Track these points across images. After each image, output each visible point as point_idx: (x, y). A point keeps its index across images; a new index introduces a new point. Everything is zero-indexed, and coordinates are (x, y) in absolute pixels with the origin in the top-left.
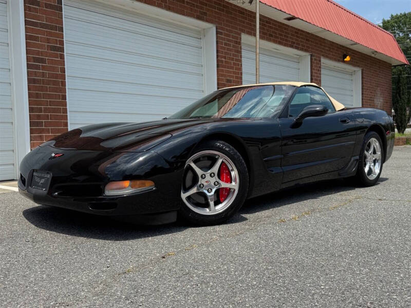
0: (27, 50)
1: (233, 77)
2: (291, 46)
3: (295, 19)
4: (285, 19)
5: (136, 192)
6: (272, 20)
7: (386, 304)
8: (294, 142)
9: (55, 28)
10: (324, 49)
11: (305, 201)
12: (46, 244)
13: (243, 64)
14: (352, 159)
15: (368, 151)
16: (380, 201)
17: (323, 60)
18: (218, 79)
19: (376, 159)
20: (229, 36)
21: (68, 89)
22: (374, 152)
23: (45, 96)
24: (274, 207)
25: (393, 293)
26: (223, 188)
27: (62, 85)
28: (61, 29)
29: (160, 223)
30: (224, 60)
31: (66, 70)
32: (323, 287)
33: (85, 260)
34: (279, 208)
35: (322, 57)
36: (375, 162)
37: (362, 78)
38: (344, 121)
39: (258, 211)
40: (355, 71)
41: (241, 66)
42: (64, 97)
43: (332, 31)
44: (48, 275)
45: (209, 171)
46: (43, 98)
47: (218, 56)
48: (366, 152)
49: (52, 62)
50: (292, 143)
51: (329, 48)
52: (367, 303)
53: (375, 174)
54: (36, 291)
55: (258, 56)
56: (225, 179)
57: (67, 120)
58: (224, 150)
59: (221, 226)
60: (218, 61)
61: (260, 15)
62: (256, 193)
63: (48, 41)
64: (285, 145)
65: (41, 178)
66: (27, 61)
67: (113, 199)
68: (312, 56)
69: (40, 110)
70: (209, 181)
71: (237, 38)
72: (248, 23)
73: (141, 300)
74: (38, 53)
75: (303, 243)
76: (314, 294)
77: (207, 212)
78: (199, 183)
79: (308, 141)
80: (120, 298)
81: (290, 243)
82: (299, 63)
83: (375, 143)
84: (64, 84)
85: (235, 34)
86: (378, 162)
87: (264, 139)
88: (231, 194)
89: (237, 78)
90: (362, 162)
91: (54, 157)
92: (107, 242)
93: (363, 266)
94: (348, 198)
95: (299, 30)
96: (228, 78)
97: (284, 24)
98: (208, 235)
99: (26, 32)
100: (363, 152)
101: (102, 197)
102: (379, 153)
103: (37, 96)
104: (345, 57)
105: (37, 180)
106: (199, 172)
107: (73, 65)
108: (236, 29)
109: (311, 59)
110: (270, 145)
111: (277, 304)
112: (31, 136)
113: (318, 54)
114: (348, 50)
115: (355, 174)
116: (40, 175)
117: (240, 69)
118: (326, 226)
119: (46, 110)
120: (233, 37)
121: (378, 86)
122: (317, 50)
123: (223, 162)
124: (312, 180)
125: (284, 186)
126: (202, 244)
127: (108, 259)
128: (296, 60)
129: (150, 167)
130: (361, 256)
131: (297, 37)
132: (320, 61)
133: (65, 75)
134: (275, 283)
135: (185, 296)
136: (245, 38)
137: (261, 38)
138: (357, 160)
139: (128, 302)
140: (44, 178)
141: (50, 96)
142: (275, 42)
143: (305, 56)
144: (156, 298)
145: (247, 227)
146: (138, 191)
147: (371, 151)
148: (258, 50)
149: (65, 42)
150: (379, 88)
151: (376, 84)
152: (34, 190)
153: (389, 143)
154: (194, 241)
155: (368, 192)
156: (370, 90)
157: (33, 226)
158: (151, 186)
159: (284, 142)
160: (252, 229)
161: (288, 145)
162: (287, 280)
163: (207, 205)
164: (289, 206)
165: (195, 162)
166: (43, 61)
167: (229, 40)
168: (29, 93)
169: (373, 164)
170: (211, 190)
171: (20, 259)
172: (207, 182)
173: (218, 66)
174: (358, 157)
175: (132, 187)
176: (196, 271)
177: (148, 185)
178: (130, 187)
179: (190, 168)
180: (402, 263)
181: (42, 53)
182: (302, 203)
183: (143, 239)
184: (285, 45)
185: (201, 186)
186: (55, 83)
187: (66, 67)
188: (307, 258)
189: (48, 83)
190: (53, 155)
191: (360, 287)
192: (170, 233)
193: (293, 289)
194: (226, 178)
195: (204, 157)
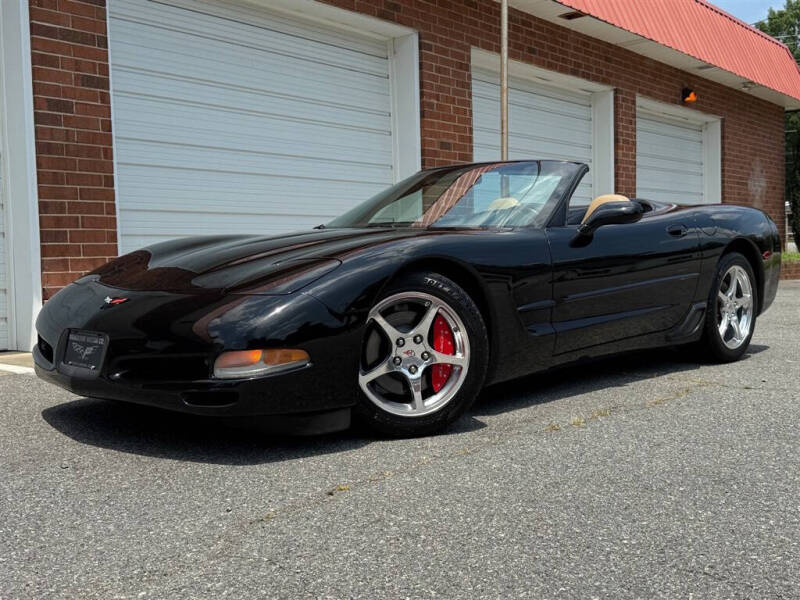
0: (34, 85)
1: (453, 137)
2: (575, 73)
3: (581, 16)
4: (561, 16)
5: (273, 371)
6: (534, 18)
7: (738, 569)
8: (579, 275)
9: (91, 40)
10: (642, 78)
11: (600, 392)
12: (100, 471)
13: (474, 110)
14: (694, 308)
15: (724, 291)
16: (746, 390)
17: (640, 101)
18: (423, 143)
19: (741, 308)
20: (444, 52)
21: (118, 163)
22: (739, 294)
23: (70, 179)
24: (538, 403)
25: (751, 550)
26: (439, 365)
27: (106, 157)
28: (104, 42)
29: (319, 432)
30: (436, 102)
31: (113, 125)
32: (625, 542)
33: (183, 499)
34: (548, 405)
35: (638, 94)
36: (739, 313)
37: (723, 137)
38: (677, 233)
39: (507, 411)
40: (707, 123)
41: (471, 115)
42: (110, 182)
43: (659, 39)
44: (118, 526)
45: (412, 332)
46: (68, 184)
47: (422, 94)
48: (721, 294)
49: (85, 108)
50: (574, 275)
51: (652, 74)
52: (704, 566)
53: (741, 338)
54: (102, 553)
55: (505, 95)
56: (442, 347)
57: (116, 228)
58: (441, 291)
59: (435, 438)
60: (422, 105)
61: (510, 9)
62: (503, 375)
63: (77, 66)
64: (561, 279)
65: (86, 345)
66: (35, 108)
67: (230, 385)
68: (616, 91)
69: (61, 208)
70: (411, 351)
71: (462, 57)
72: (484, 26)
73: (298, 564)
74: (57, 91)
75: (591, 469)
76: (609, 553)
77: (407, 411)
78: (393, 355)
79: (614, 270)
80: (259, 560)
81: (569, 467)
82: (590, 106)
83: (740, 276)
84: (109, 154)
85: (459, 48)
86: (745, 313)
87: (520, 268)
88: (454, 377)
89: (462, 138)
90: (714, 312)
91: (111, 305)
92: (220, 467)
93: (702, 508)
94: (685, 384)
95: (589, 38)
96: (445, 140)
97: (558, 27)
98: (412, 454)
99: (33, 48)
100: (716, 293)
101: (211, 381)
102: (748, 295)
103: (56, 178)
104: (686, 93)
105: (77, 348)
106: (392, 333)
107: (125, 115)
108: (461, 36)
109: (616, 99)
110: (530, 281)
111: (542, 568)
112: (42, 261)
113: (632, 88)
114: (692, 79)
115: (698, 338)
116: (83, 339)
117: (469, 121)
118: (637, 437)
119: (74, 208)
120: (455, 55)
121: (755, 155)
122: (628, 80)
123: (438, 314)
124: (612, 350)
125: (558, 361)
126: (401, 471)
127: (227, 497)
128: (584, 102)
129: (298, 325)
130: (701, 490)
131: (586, 52)
132: (634, 102)
133: (111, 136)
134: (539, 534)
135: (377, 557)
136: (479, 57)
137: (512, 55)
138: (703, 309)
139: (274, 568)
140: (90, 345)
141: (80, 179)
142: (541, 64)
143: (604, 91)
144: (325, 561)
145: (486, 439)
146: (277, 370)
147: (733, 290)
148: (505, 82)
149: (110, 67)
150: (758, 158)
151: (752, 149)
152: (72, 369)
153: (769, 273)
154: (385, 466)
155: (725, 372)
156: (739, 162)
157: (69, 440)
158: (301, 360)
159: (558, 275)
160: (495, 444)
161: (567, 280)
162: (561, 530)
163: (408, 398)
164: (568, 400)
165: (385, 314)
166: (67, 107)
167: (444, 61)
168: (38, 173)
169: (735, 318)
170: (417, 368)
171: (59, 499)
172: (407, 353)
173: (423, 115)
174: (704, 304)
175: (266, 362)
176: (393, 516)
177: (297, 359)
178: (262, 363)
179: (375, 325)
180: (775, 501)
181: (65, 92)
182: (593, 394)
183: (287, 462)
184: (563, 70)
185: (397, 361)
186: (91, 152)
187: (112, 119)
188: (599, 493)
189: (78, 152)
190: (108, 300)
191: (694, 541)
192: (338, 451)
193: (572, 545)
194: (445, 344)
195: (402, 304)
